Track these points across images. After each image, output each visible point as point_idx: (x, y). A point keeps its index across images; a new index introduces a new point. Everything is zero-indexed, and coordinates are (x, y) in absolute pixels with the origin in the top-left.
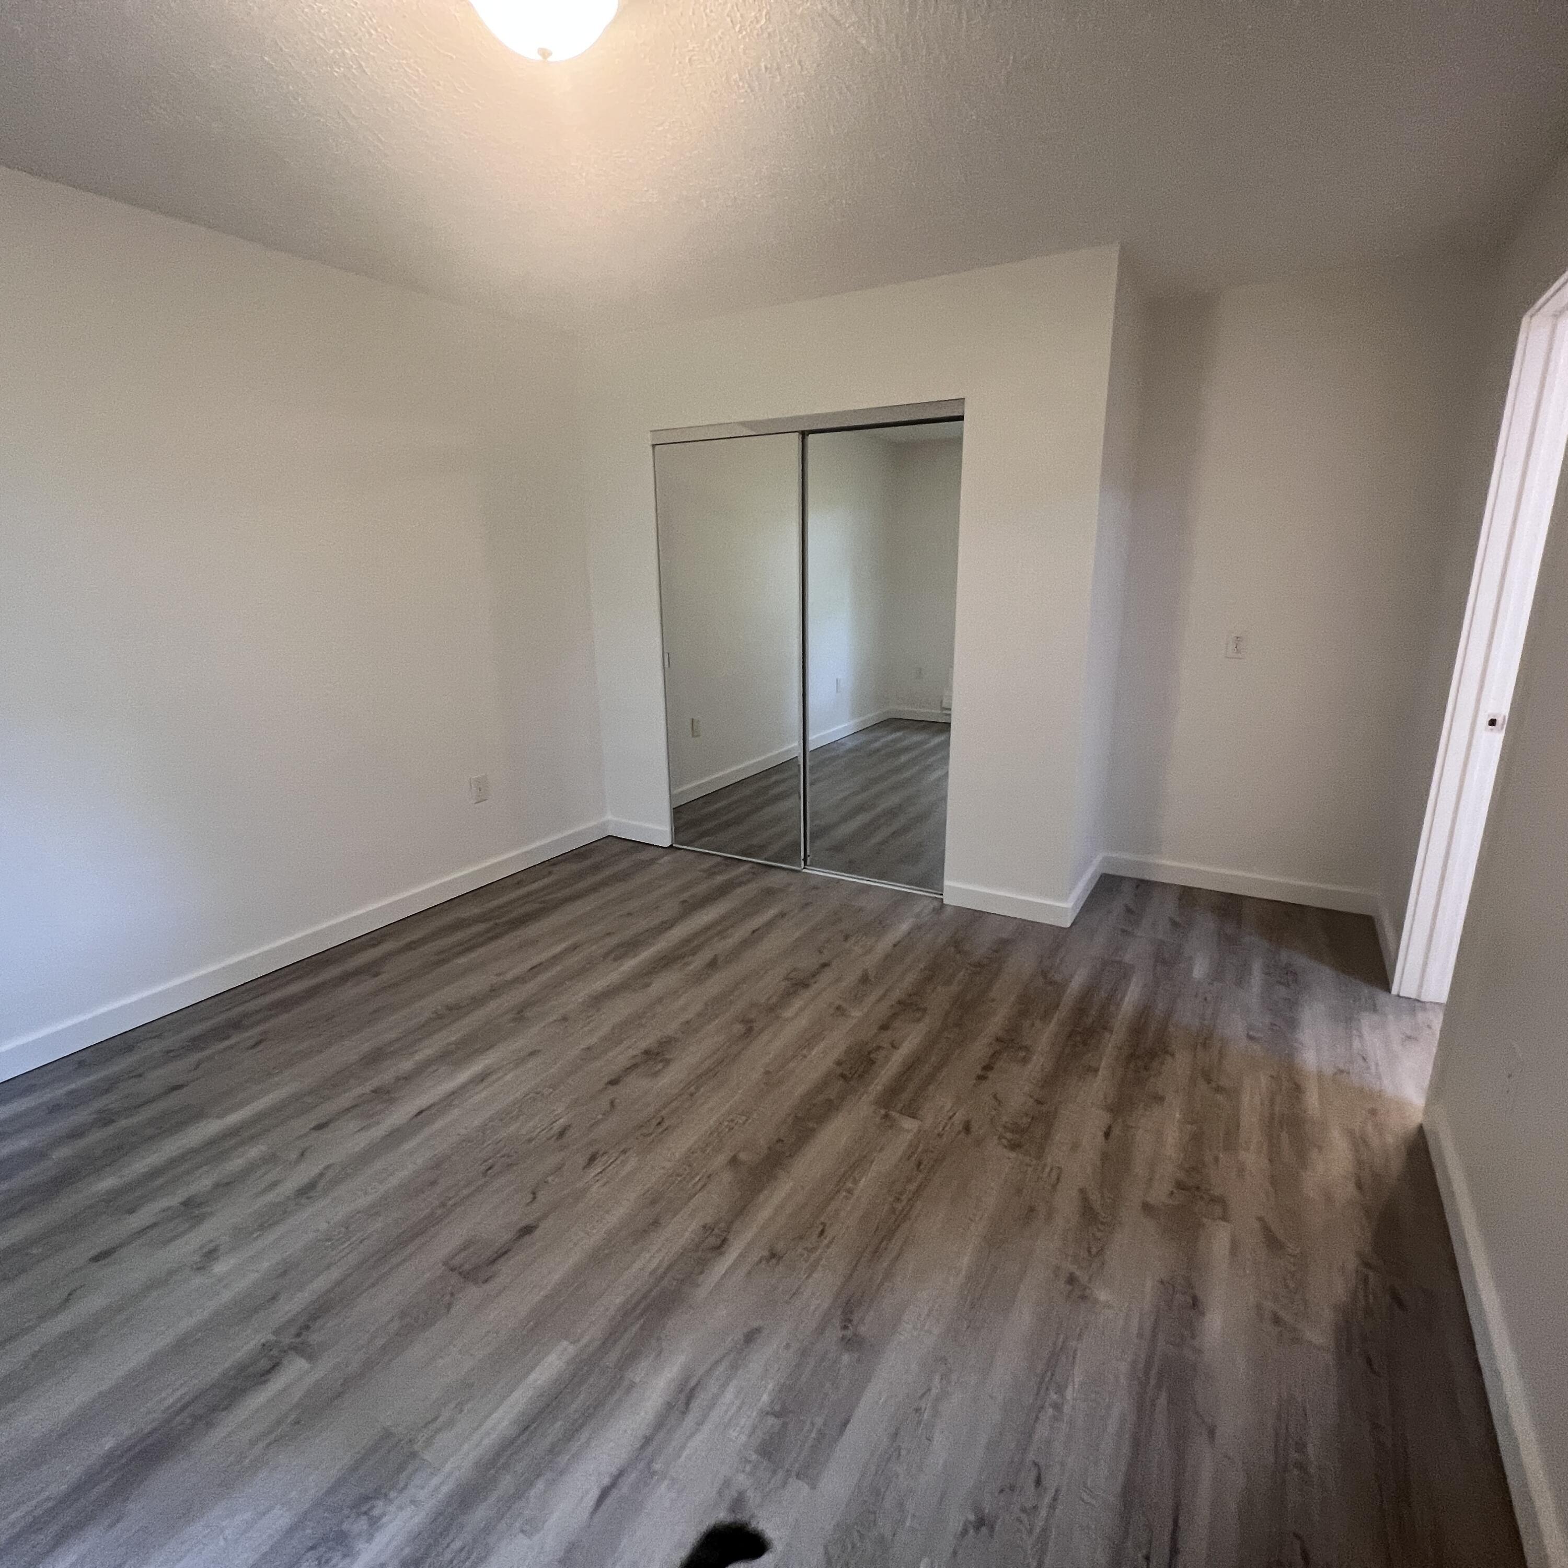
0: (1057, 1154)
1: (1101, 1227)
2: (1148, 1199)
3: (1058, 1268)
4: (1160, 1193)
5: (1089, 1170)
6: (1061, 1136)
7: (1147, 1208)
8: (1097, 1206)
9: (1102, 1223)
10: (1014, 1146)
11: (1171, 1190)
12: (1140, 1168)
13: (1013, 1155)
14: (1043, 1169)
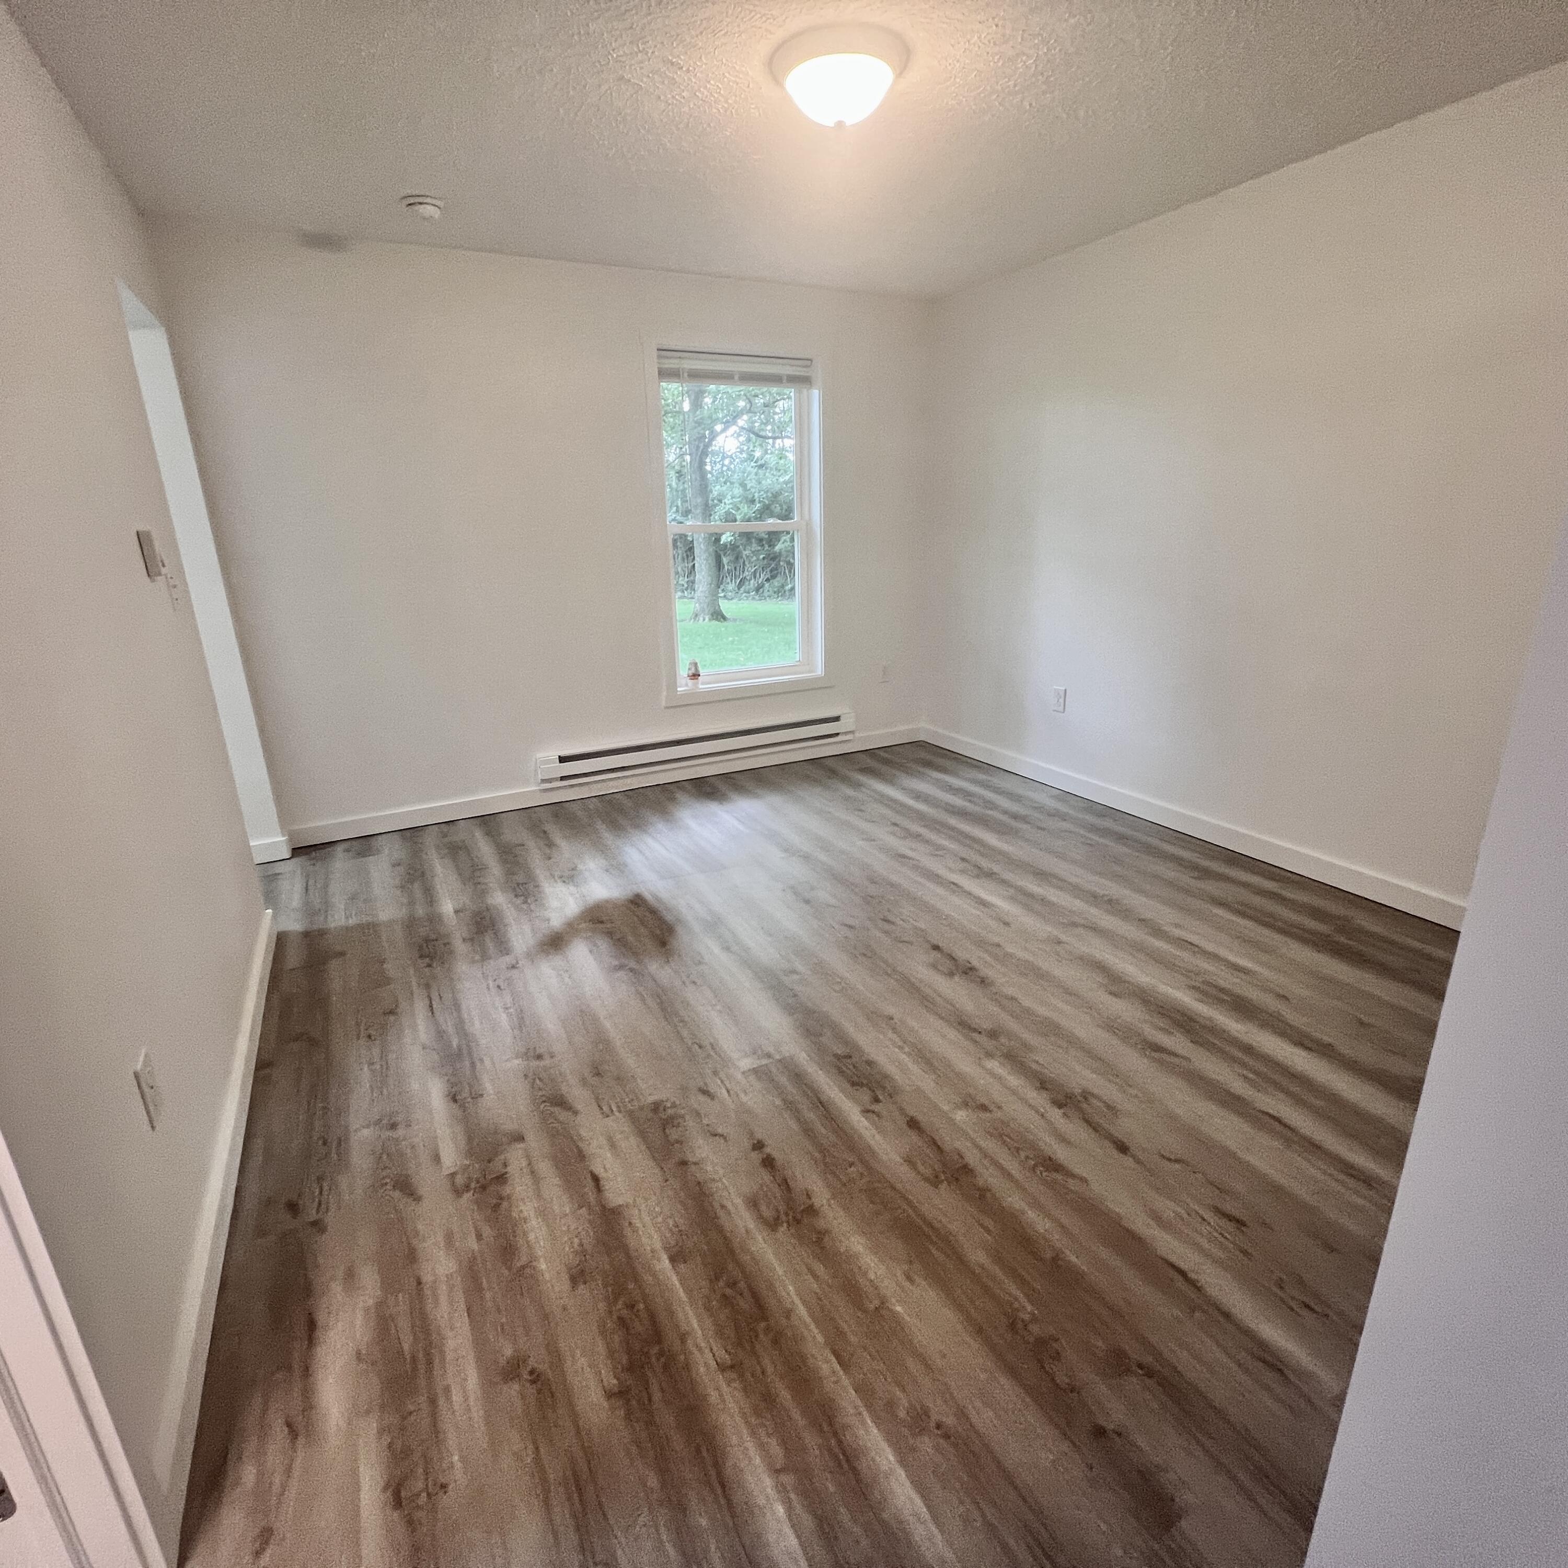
0: (619, 1125)
1: (544, 1099)
2: (522, 1145)
3: (552, 1057)
4: (515, 1159)
5: (583, 1133)
6: (630, 1143)
7: (519, 1138)
8: (556, 1110)
9: (544, 1102)
10: (657, 1107)
11: (508, 1168)
12: (545, 1167)
13: (651, 1099)
14: (618, 1107)
